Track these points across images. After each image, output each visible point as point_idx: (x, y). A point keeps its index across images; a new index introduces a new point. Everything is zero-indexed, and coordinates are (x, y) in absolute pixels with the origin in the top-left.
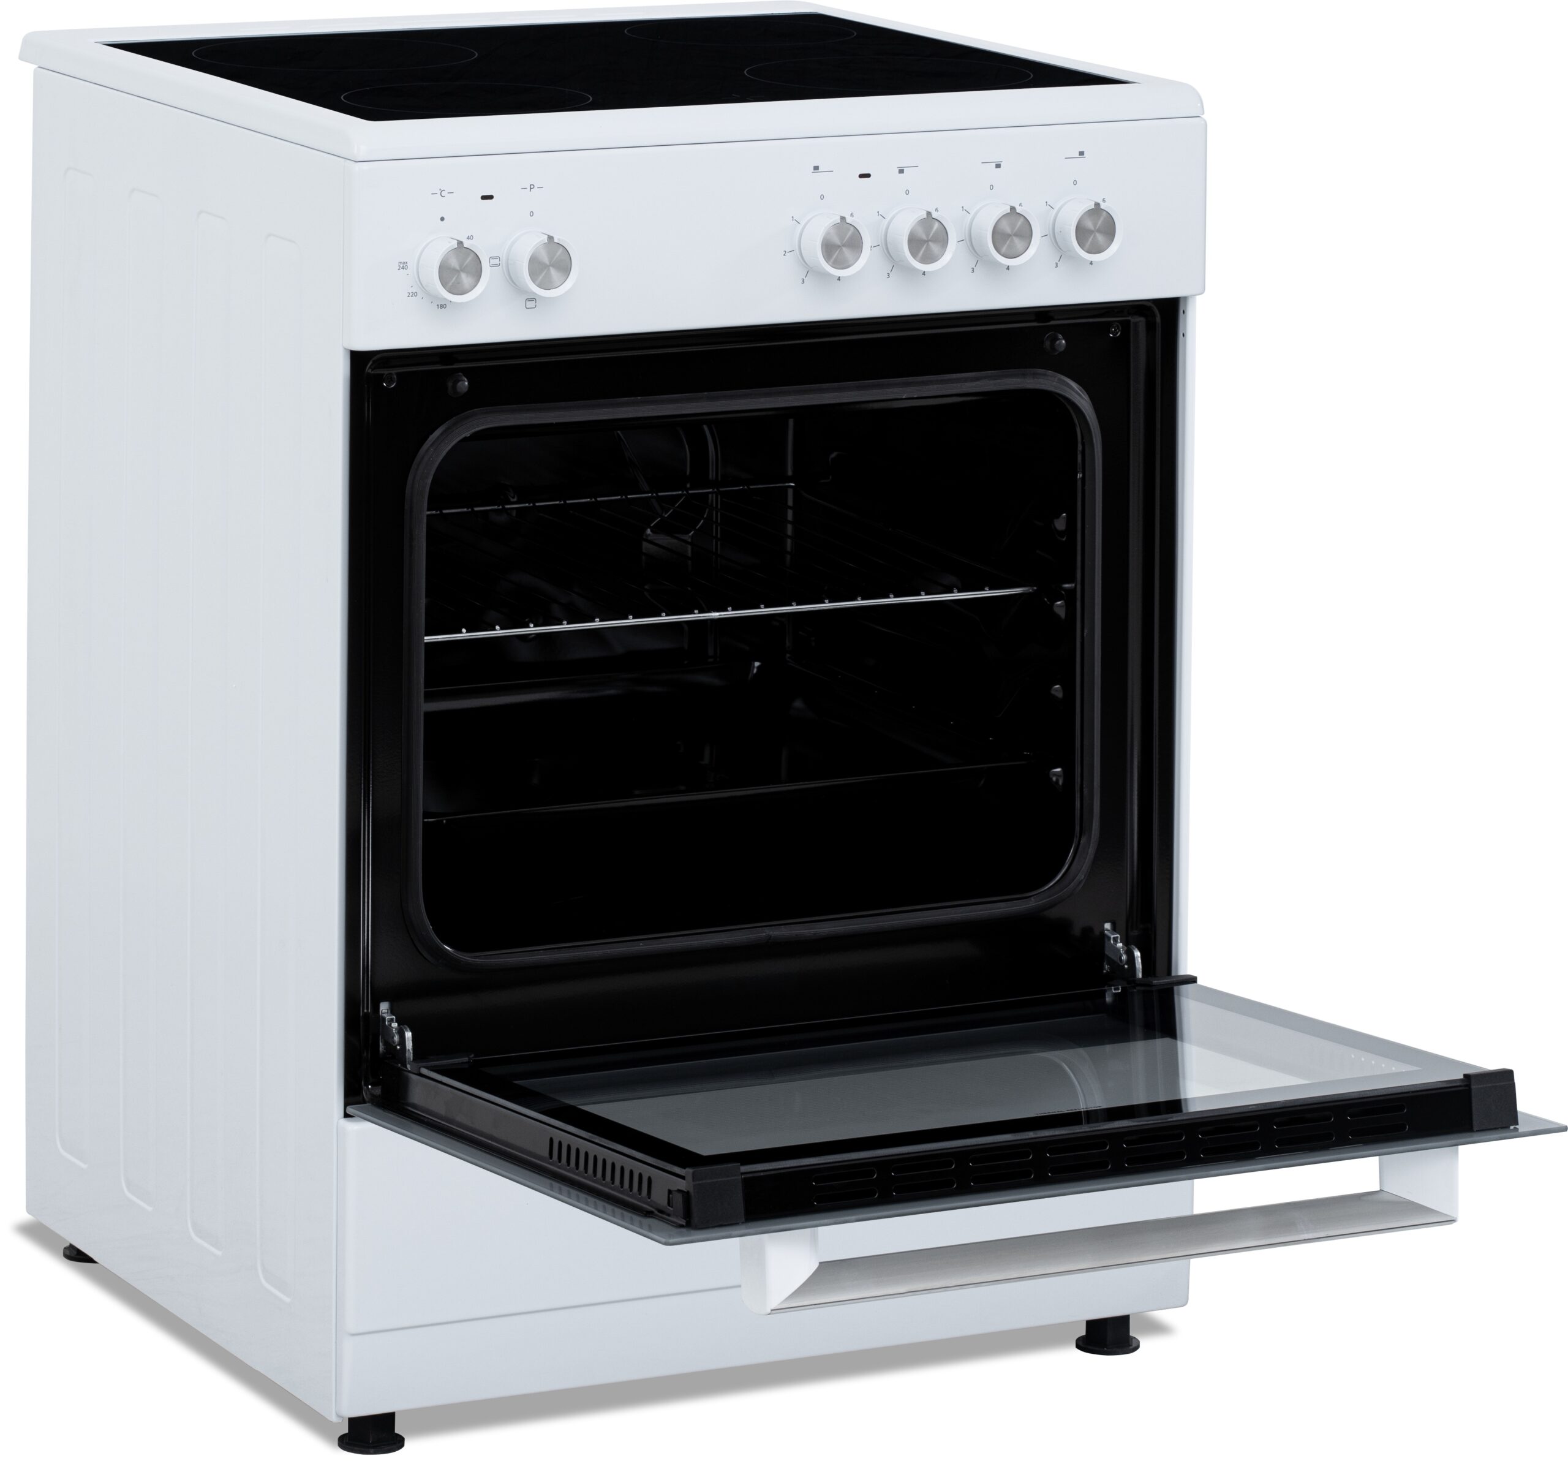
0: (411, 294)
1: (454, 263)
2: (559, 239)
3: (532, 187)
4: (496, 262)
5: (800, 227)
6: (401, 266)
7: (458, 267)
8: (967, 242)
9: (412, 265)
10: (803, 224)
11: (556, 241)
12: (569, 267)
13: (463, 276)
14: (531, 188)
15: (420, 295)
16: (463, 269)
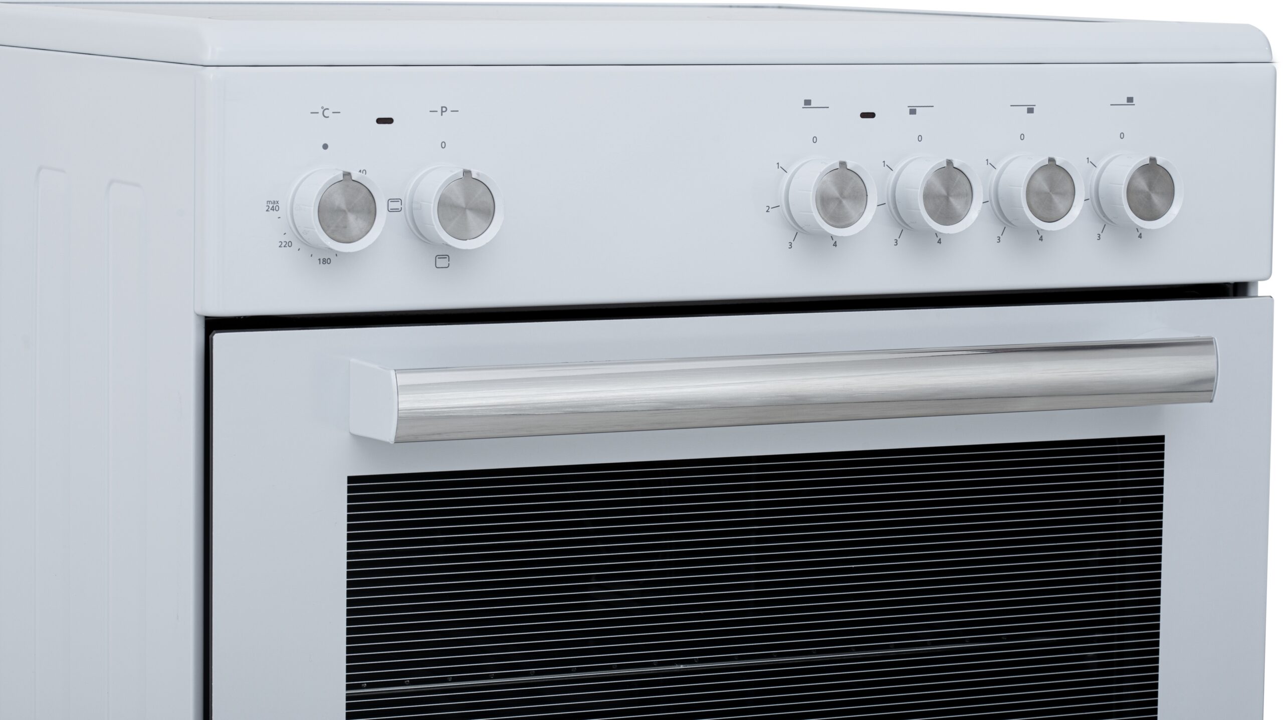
0: (284, 244)
1: (339, 201)
2: (478, 174)
3: (444, 109)
4: (397, 205)
5: (787, 177)
6: (271, 206)
7: (343, 207)
8: (992, 205)
9: (284, 206)
10: (790, 172)
11: (474, 176)
12: (492, 211)
13: (351, 218)
14: (442, 112)
15: (296, 245)
16: (352, 209)
